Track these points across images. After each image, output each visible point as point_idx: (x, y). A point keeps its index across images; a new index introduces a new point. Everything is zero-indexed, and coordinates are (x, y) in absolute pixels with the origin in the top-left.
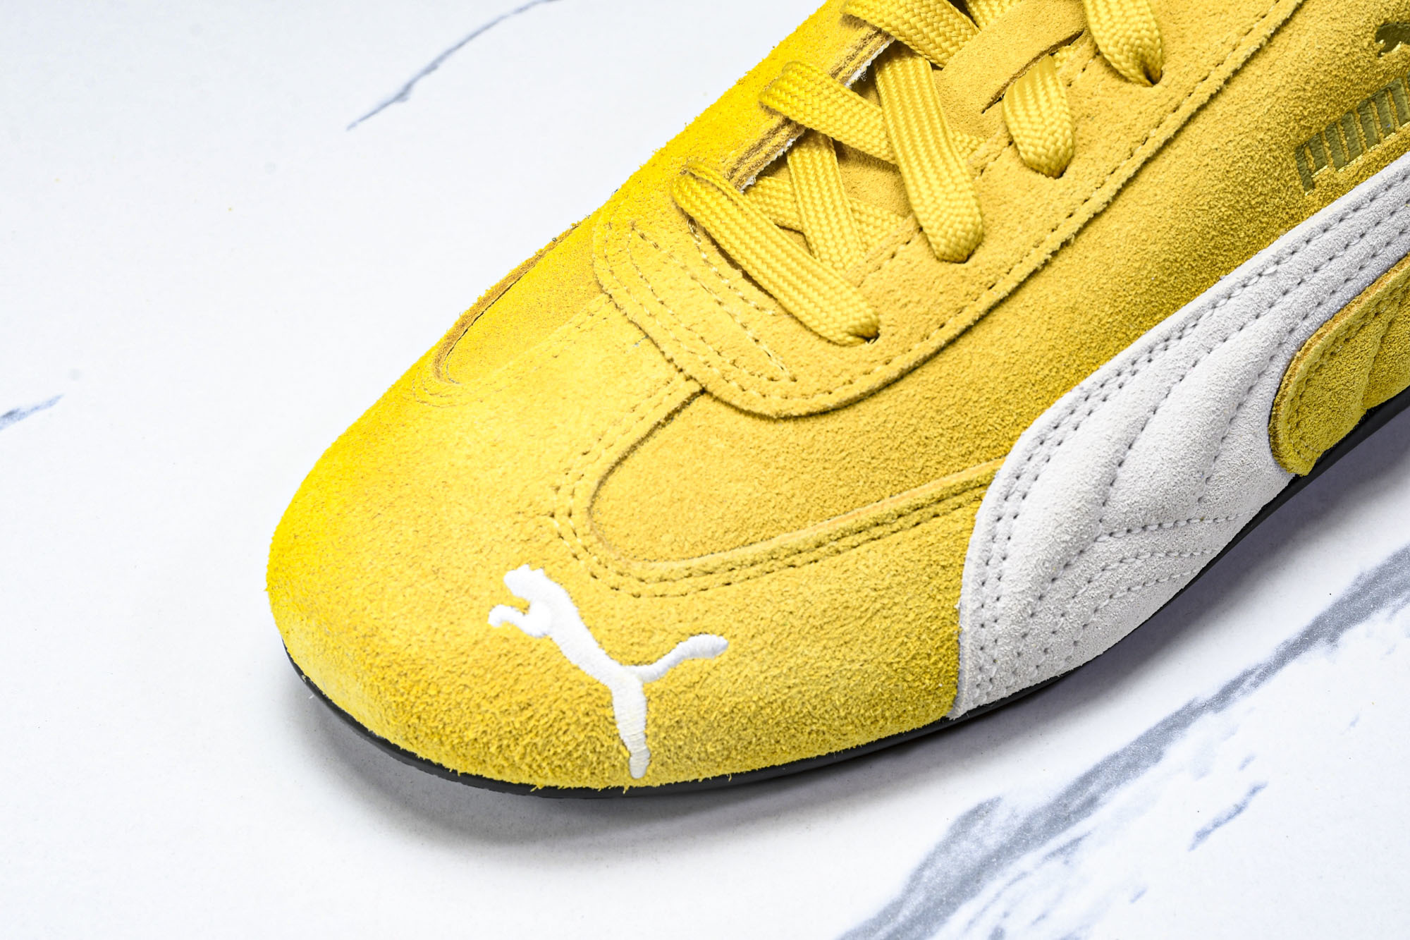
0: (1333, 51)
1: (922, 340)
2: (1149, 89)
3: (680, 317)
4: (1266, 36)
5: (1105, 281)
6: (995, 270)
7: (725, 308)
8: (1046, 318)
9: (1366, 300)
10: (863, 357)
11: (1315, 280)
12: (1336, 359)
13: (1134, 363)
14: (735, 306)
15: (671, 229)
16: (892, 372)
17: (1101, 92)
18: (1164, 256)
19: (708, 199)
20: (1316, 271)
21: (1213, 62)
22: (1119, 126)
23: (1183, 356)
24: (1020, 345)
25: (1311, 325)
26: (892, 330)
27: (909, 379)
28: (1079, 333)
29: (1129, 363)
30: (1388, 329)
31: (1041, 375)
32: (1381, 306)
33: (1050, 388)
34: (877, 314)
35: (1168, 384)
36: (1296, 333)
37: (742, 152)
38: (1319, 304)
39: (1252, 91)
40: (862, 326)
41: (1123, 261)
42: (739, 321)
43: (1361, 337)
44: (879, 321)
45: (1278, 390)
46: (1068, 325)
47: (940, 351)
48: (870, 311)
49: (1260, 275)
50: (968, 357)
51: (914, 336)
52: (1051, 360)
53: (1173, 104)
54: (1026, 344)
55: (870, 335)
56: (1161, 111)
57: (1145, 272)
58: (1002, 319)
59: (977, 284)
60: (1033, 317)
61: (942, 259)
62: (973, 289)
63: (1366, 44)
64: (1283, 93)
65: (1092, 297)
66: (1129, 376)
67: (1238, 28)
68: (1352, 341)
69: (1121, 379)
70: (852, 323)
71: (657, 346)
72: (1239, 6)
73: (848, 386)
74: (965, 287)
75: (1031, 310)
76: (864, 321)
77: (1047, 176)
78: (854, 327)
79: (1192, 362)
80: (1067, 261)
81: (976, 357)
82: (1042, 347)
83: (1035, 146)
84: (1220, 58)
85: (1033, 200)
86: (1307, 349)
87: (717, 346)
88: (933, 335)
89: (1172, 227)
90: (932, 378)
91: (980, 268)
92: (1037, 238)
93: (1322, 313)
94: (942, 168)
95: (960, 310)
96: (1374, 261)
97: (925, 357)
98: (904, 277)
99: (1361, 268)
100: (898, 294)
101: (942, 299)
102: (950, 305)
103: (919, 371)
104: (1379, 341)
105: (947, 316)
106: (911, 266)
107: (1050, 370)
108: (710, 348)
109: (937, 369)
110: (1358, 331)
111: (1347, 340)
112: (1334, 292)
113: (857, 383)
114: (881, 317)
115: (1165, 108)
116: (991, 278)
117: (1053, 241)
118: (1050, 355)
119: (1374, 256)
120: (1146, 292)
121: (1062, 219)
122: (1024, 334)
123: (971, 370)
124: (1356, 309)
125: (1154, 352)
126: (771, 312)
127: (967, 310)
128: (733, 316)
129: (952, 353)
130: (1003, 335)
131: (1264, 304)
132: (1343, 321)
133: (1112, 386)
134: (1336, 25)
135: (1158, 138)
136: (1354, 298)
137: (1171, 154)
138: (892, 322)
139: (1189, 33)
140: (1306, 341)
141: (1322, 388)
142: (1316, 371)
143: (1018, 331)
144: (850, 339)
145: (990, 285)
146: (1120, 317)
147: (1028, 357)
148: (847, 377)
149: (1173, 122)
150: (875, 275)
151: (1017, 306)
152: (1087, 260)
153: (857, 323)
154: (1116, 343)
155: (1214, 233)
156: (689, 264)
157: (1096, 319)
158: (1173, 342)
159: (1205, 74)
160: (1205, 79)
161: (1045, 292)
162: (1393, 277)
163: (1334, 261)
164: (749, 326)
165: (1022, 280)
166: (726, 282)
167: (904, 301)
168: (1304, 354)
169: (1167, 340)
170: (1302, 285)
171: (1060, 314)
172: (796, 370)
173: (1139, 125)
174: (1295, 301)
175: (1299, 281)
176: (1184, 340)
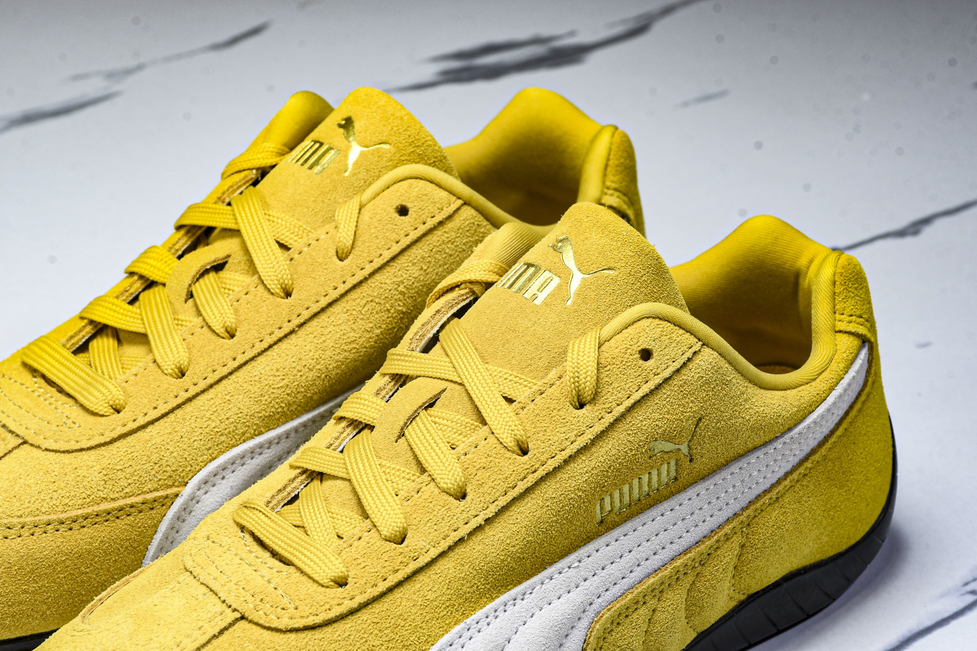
1: (373, 587)
3: (231, 579)
5: (483, 564)
6: (418, 550)
7: (258, 573)
8: (447, 582)
9: (636, 592)
10: (338, 596)
11: (602, 574)
12: (620, 627)
13: (496, 611)
16: (354, 604)
18: (517, 555)
20: (603, 569)
23: (524, 610)
24: (431, 596)
25: (603, 602)
26: (355, 580)
27: (364, 611)
28: (465, 592)
29: (492, 610)
30: (653, 615)
31: (442, 614)
32: (646, 598)
33: (447, 622)
34: (347, 571)
35: (516, 625)
36: (593, 606)
38: (607, 590)
40: (339, 577)
41: (494, 555)
43: (635, 615)
44: (348, 576)
45: (585, 640)
47: (383, 595)
48: (344, 569)
49: (569, 568)
50: (399, 600)
51: (368, 584)
52: (448, 607)
53: (533, 469)
54: (434, 596)
55: (341, 583)
57: (506, 563)
58: (421, 579)
59: (407, 557)
60: (439, 580)
61: (389, 541)
62: (405, 559)
65: (475, 573)
66: (493, 618)
68: (630, 616)
69: (488, 620)
70: (333, 574)
71: (216, 595)
73: (328, 612)
74: (400, 559)
75: (438, 576)
76: (340, 574)
77: (457, 499)
78: (335, 577)
79: (531, 614)
80: (463, 550)
81: (404, 600)
82: (444, 598)
84: (563, 447)
85: (445, 512)
86: (601, 617)
87: (251, 592)
88: (379, 584)
90: (378, 611)
91: (410, 548)
92: (444, 534)
93: (608, 596)
95: (396, 571)
96: (639, 568)
97: (374, 597)
98: (365, 551)
99: (631, 572)
100: (360, 561)
101: (386, 564)
102: (391, 568)
103: (370, 606)
104: (647, 620)
105: (388, 574)
106: (369, 546)
107: (447, 612)
108: (247, 593)
109: (381, 606)
110: (633, 611)
111: (627, 615)
112: (615, 584)
113: (333, 610)
114: (349, 573)
116: (416, 554)
117: (455, 537)
118: (448, 604)
119: (639, 565)
120: (505, 574)
121: (461, 524)
122: (433, 590)
123: (401, 607)
124: (630, 597)
125: (508, 606)
126: (285, 573)
127: (400, 572)
128: (262, 576)
129: (390, 597)
130: (422, 588)
131: (573, 585)
132: (623, 603)
133: (483, 623)
136: (629, 589)
137: (529, 497)
138: (355, 577)
140: (600, 612)
141: (614, 645)
142: (609, 633)
144: (332, 583)
145: (415, 557)
146: (488, 586)
147: (435, 603)
148: (328, 606)
149: (531, 479)
151: (430, 573)
152: (474, 551)
153: (336, 575)
154: (485, 600)
157: (476, 586)
158: (518, 601)
159: (553, 455)
160: (553, 457)
162: (652, 580)
163: (614, 564)
165: (434, 557)
167: (363, 565)
168: (599, 620)
169: (515, 600)
170: (596, 576)
171: (456, 580)
172: (297, 603)
174: (591, 585)
175: (593, 573)
176: (525, 601)
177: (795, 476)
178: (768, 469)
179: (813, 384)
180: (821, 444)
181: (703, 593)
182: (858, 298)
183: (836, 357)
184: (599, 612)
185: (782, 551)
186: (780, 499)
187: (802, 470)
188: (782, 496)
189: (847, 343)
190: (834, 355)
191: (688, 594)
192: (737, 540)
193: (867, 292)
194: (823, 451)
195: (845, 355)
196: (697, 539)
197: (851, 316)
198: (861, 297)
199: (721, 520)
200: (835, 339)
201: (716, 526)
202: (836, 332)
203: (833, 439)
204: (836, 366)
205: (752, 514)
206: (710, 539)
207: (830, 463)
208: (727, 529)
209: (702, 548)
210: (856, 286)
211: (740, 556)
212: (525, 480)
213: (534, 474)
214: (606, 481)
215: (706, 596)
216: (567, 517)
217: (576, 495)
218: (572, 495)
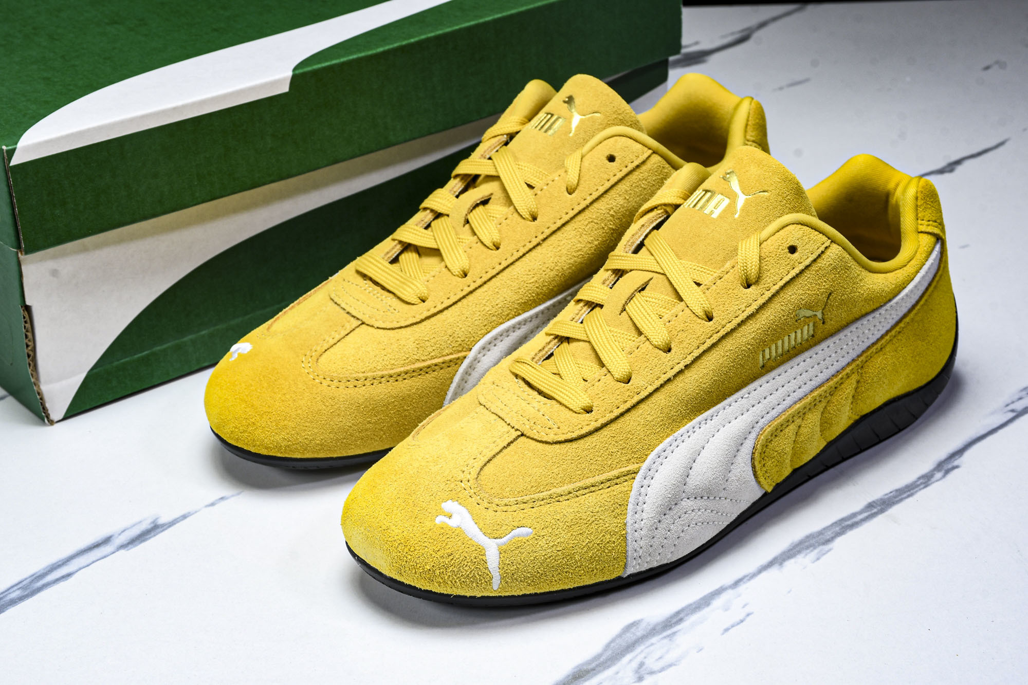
0: (780, 317)
1: (610, 412)
2: (708, 323)
4: (755, 309)
5: (684, 396)
6: (640, 387)
8: (660, 408)
9: (788, 414)
10: (585, 419)
11: (765, 402)
12: (777, 438)
13: (694, 428)
16: (597, 425)
17: (689, 322)
20: (765, 398)
22: (694, 336)
23: (712, 427)
24: (649, 418)
25: (765, 421)
26: (598, 408)
27: (605, 428)
29: (691, 427)
30: (799, 430)
32: (794, 418)
34: (592, 403)
35: (708, 437)
36: (759, 424)
38: (768, 413)
39: (748, 329)
40: (587, 406)
41: (692, 389)
43: (787, 430)
45: (754, 447)
47: (616, 419)
48: (590, 401)
49: (742, 398)
50: (629, 421)
51: (607, 411)
52: (662, 425)
53: (717, 330)
54: (652, 417)
55: (588, 410)
56: (711, 332)
58: (642, 407)
59: (633, 392)
60: (655, 407)
61: (619, 382)
62: (631, 394)
64: (759, 331)
65: (679, 402)
66: (692, 432)
69: (689, 434)
70: (583, 404)
71: (504, 420)
73: (580, 430)
74: (628, 393)
75: (654, 404)
76: (588, 404)
77: (663, 352)
79: (717, 430)
80: (670, 386)
81: (632, 421)
82: (658, 420)
84: (737, 315)
85: (657, 361)
86: (765, 431)
87: (527, 418)
88: (614, 411)
89: (712, 378)
90: (614, 429)
91: (633, 387)
92: (657, 376)
93: (769, 417)
95: (626, 402)
96: (789, 398)
97: (611, 419)
98: (604, 389)
99: (784, 400)
100: (600, 396)
101: (618, 397)
102: (621, 399)
103: (609, 426)
104: (795, 433)
105: (620, 404)
106: (607, 383)
107: (661, 429)
108: (524, 419)
109: (616, 425)
110: (786, 427)
111: (782, 430)
112: (773, 409)
113: (584, 429)
114: (594, 404)
115: (713, 331)
116: (638, 390)
117: (664, 378)
119: (789, 396)
121: (668, 369)
122: (651, 414)
123: (630, 426)
124: (783, 417)
125: (702, 424)
127: (628, 402)
129: (621, 420)
131: (745, 410)
132: (778, 421)
133: (685, 436)
134: (782, 308)
135: (709, 343)
136: (783, 412)
137: (714, 349)
138: (598, 405)
139: (726, 303)
141: (773, 450)
142: (770, 442)
144: (581, 411)
145: (638, 393)
147: (652, 423)
148: (580, 426)
149: (716, 337)
150: (591, 389)
151: (649, 402)
152: (677, 387)
153: (585, 405)
154: (686, 420)
155: (727, 382)
157: (679, 411)
158: (708, 421)
159: (730, 320)
160: (730, 322)
162: (798, 406)
163: (773, 395)
165: (650, 392)
167: (603, 398)
168: (763, 433)
169: (706, 420)
170: (760, 404)
171: (666, 407)
172: (559, 424)
174: (757, 410)
175: (758, 402)
176: (713, 421)
177: (893, 333)
178: (875, 328)
179: (905, 268)
180: (910, 311)
181: (832, 414)
182: (933, 208)
183: (919, 250)
184: (763, 428)
185: (884, 385)
186: (883, 349)
187: (897, 329)
188: (884, 347)
189: (927, 240)
190: (918, 249)
191: (822, 416)
192: (855, 377)
193: (939, 205)
194: (912, 315)
195: (925, 248)
196: (828, 377)
197: (929, 221)
198: (935, 208)
199: (844, 364)
200: (918, 238)
201: (840, 368)
202: (919, 232)
203: (918, 307)
204: (920, 256)
205: (865, 360)
206: (837, 377)
207: (916, 324)
208: (848, 370)
209: (831, 383)
210: (932, 200)
211: (856, 389)
212: (712, 338)
213: (718, 334)
214: (767, 338)
215: (834, 416)
216: (740, 363)
217: (746, 347)
218: (744, 348)
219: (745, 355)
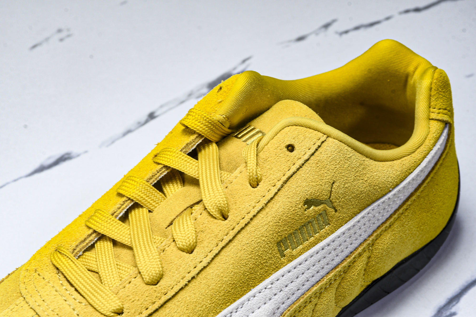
0: (289, 209)
1: (139, 314)
2: (223, 222)
4: (265, 204)
5: (208, 291)
6: (167, 288)
7: (67, 302)
8: (186, 305)
9: (306, 297)
11: (286, 290)
14: (71, 301)
15: (50, 272)
17: (207, 223)
18: (229, 282)
19: (64, 260)
20: (286, 286)
21: (246, 212)
22: (213, 235)
25: (285, 306)
26: (128, 311)
28: (198, 311)
30: (315, 307)
32: (311, 299)
34: (123, 305)
36: (280, 309)
37: (77, 243)
38: (288, 298)
39: (260, 222)
40: (117, 309)
41: (214, 284)
42: (72, 307)
43: (305, 310)
44: (123, 307)
46: (194, 308)
48: (120, 304)
49: (265, 288)
51: (136, 313)
53: (232, 227)
55: (120, 313)
56: (228, 230)
57: (222, 288)
58: (169, 306)
59: (160, 293)
60: (181, 305)
61: (148, 284)
62: (159, 295)
63: (300, 207)
64: (271, 224)
65: (203, 297)
67: (255, 200)
68: (301, 312)
70: (113, 308)
72: (255, 193)
74: (156, 294)
75: (180, 302)
76: (118, 307)
77: (187, 253)
78: (114, 310)
80: (194, 284)
83: (182, 242)
84: (248, 211)
85: (181, 262)
86: (284, 315)
88: (143, 312)
89: (232, 271)
91: (161, 287)
92: (182, 276)
93: (289, 302)
94: (148, 250)
95: (154, 303)
96: (308, 282)
98: (134, 291)
99: (303, 285)
100: (131, 297)
101: (147, 299)
102: (150, 301)
104: (312, 311)
105: (149, 305)
106: (136, 286)
110: (303, 308)
111: (299, 311)
112: (293, 294)
114: (124, 306)
115: (229, 228)
116: (165, 291)
117: (189, 277)
119: (308, 281)
120: (223, 295)
121: (192, 269)
122: (178, 312)
124: (302, 300)
126: (84, 304)
127: (156, 303)
128: (70, 306)
130: (170, 312)
131: (267, 299)
132: (297, 305)
134: (289, 200)
135: (227, 239)
136: (301, 296)
137: (232, 245)
138: (128, 308)
139: (238, 202)
140: (284, 312)
143: (175, 311)
144: (114, 314)
145: (165, 293)
146: (213, 305)
149: (232, 234)
150: (122, 290)
151: (175, 301)
152: (201, 284)
153: (115, 308)
155: (248, 273)
156: (55, 285)
157: (205, 305)
158: (234, 314)
160: (243, 218)
161: (185, 296)
162: (315, 288)
163: (293, 283)
164: (76, 309)
165: (177, 291)
166: (68, 292)
167: (133, 299)
169: (231, 313)
170: (281, 292)
171: (191, 304)
173: (220, 235)
174: (279, 298)
175: (280, 290)
176: (238, 313)
177: (401, 211)
178: (385, 210)
180: (416, 190)
181: (345, 288)
182: (444, 98)
183: (429, 136)
185: (393, 256)
186: (392, 226)
187: (405, 207)
188: (393, 224)
189: (435, 126)
190: (427, 135)
191: (336, 291)
192: (366, 255)
193: (450, 92)
194: (418, 193)
195: (434, 135)
196: (342, 259)
197: (440, 109)
198: (446, 97)
199: (356, 245)
200: (429, 124)
201: (353, 249)
202: (430, 119)
203: (425, 184)
204: (428, 143)
205: (375, 238)
206: (350, 258)
207: (422, 199)
208: (360, 250)
209: (345, 264)
210: (444, 90)
211: (367, 264)
212: (228, 235)
213: (233, 230)
214: (279, 229)
215: (348, 290)
216: (258, 255)
217: (261, 239)
218: (259, 241)
219: (261, 246)
